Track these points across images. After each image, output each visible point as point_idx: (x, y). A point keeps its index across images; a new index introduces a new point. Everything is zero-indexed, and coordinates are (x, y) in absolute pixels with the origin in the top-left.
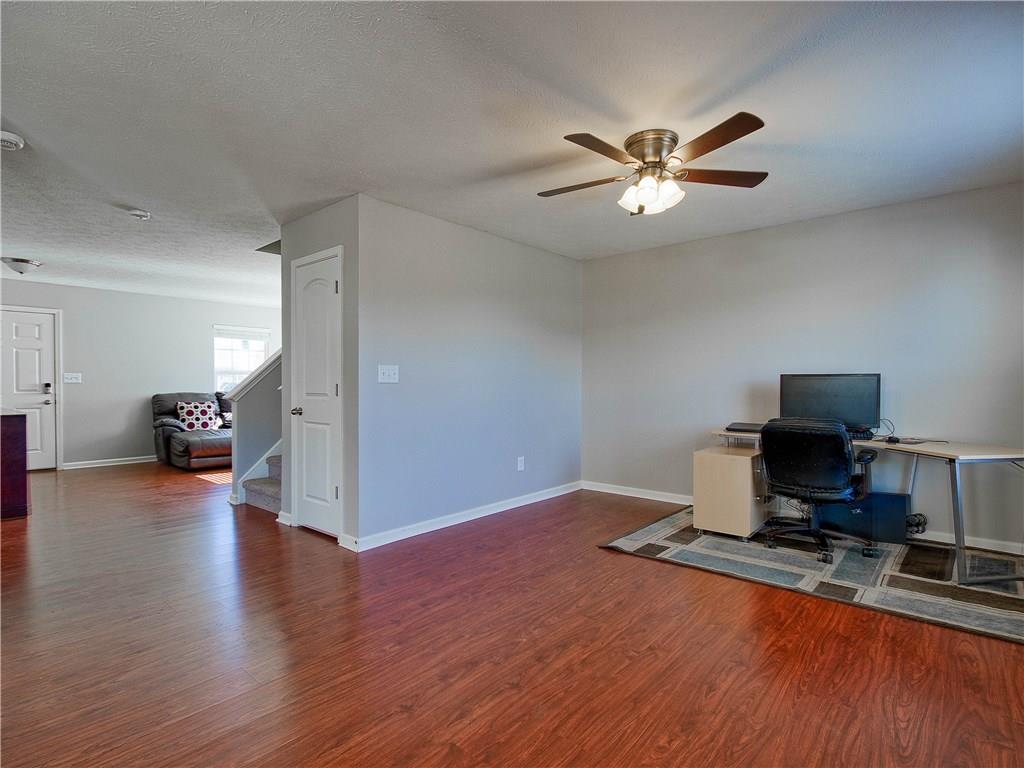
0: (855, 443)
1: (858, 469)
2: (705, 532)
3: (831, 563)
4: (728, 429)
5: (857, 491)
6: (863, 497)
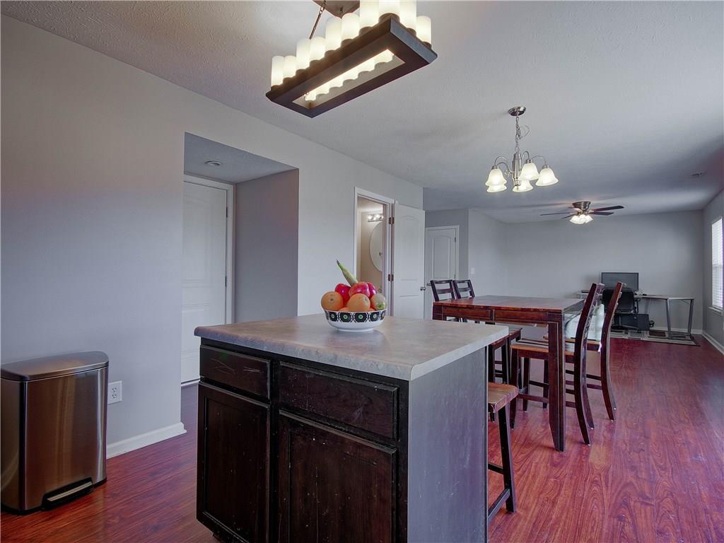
0: (634, 296)
1: (636, 305)
4: (582, 292)
5: (635, 312)
6: (636, 314)
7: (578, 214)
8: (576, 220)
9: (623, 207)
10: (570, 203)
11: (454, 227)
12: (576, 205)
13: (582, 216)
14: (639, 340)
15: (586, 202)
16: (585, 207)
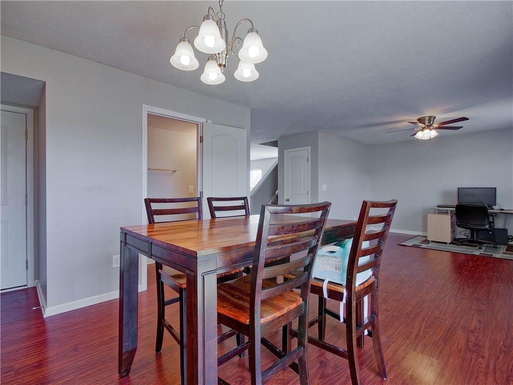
0: (490, 210)
1: (491, 220)
2: (432, 241)
3: (481, 249)
4: (438, 207)
5: (490, 226)
6: (492, 228)
7: (423, 129)
8: (420, 135)
9: (468, 119)
10: (415, 118)
11: (305, 148)
12: (421, 120)
13: (427, 131)
14: (491, 257)
15: (430, 118)
16: (429, 122)
